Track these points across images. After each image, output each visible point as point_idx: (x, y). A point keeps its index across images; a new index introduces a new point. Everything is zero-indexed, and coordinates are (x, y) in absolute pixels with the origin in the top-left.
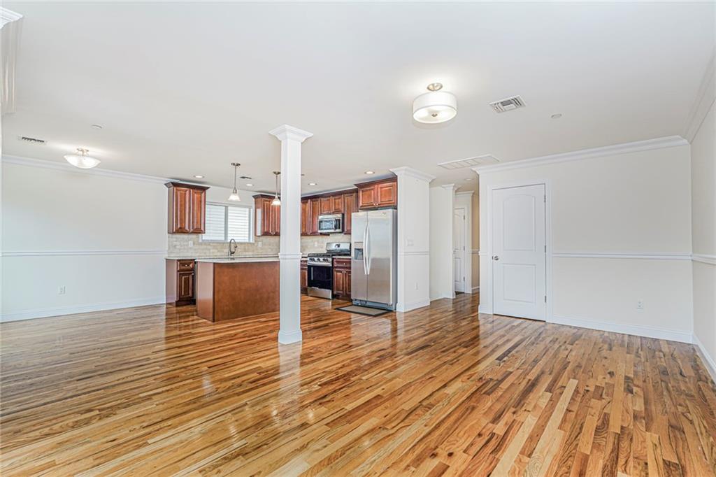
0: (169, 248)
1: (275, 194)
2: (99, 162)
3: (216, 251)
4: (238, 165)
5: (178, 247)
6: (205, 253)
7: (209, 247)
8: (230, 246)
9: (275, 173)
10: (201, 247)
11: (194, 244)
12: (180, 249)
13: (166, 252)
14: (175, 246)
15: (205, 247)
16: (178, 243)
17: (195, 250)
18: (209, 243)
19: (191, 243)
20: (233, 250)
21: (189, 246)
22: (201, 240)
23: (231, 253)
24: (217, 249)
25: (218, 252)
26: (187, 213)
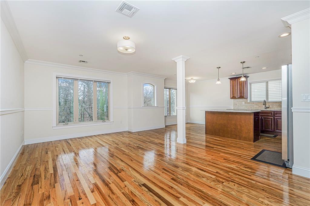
0: (234, 105)
1: (242, 75)
2: (195, 81)
4: (220, 67)
6: (251, 107)
7: (254, 105)
9: (241, 63)
10: (249, 105)
11: (245, 103)
12: (238, 106)
14: (237, 104)
15: (251, 104)
16: (238, 103)
17: (246, 106)
18: (253, 102)
19: (243, 103)
21: (243, 104)
22: (249, 101)
23: (266, 108)
24: (258, 105)
25: (259, 107)
26: (236, 90)
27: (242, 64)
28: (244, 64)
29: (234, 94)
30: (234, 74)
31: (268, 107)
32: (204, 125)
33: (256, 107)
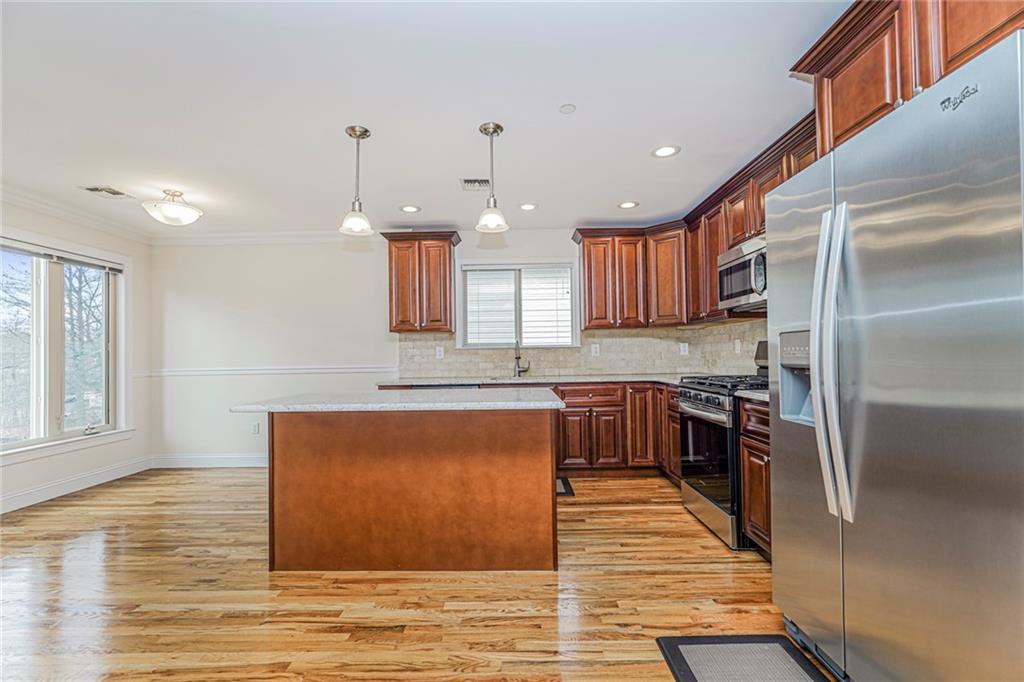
0: (401, 362)
3: (491, 365)
5: (416, 359)
7: (476, 359)
9: (484, 130)
10: (460, 357)
11: (446, 352)
12: (420, 364)
13: (396, 369)
14: (412, 357)
15: (468, 356)
17: (449, 364)
18: (476, 349)
19: (440, 350)
21: (438, 357)
22: (459, 345)
23: (520, 372)
24: (493, 362)
25: (496, 368)
26: (414, 290)
27: (488, 138)
28: (495, 138)
29: (405, 311)
30: (411, 214)
31: (526, 366)
32: (265, 468)
33: (486, 370)
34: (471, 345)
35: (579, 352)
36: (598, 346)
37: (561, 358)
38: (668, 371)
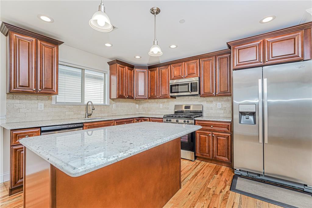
0: (9, 112)
7: (65, 110)
8: (87, 108)
12: (25, 114)
14: (18, 109)
19: (41, 105)
20: (89, 112)
21: (39, 109)
22: (54, 103)
23: (88, 116)
24: (73, 111)
25: (75, 114)
26: (32, 69)
31: (91, 113)
33: (69, 115)
34: (58, 103)
35: (109, 107)
36: (115, 105)
37: (103, 110)
38: (133, 113)
